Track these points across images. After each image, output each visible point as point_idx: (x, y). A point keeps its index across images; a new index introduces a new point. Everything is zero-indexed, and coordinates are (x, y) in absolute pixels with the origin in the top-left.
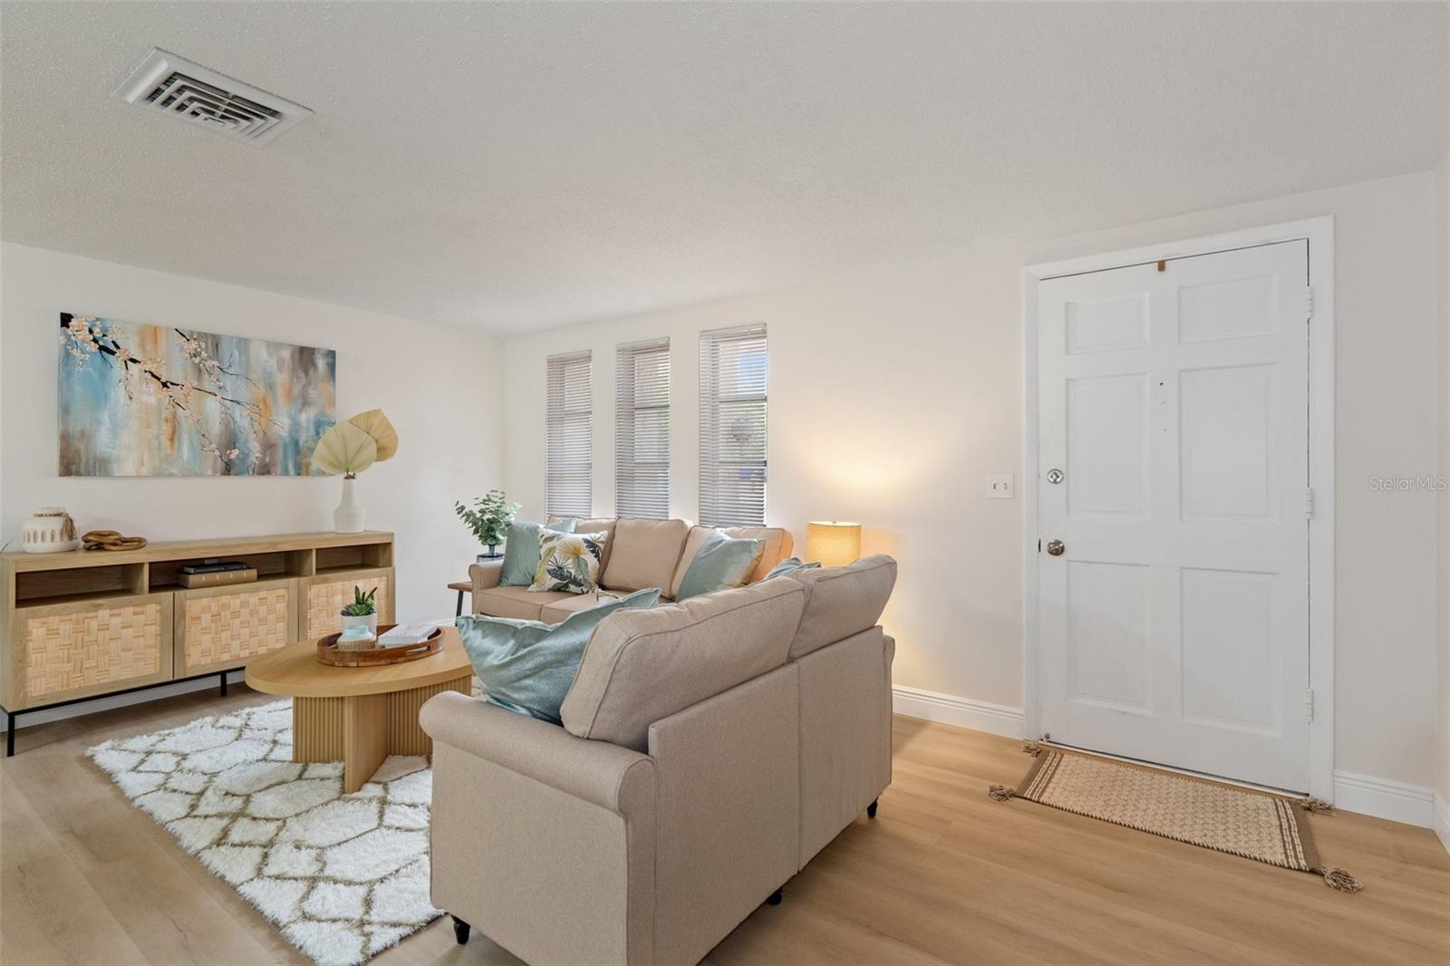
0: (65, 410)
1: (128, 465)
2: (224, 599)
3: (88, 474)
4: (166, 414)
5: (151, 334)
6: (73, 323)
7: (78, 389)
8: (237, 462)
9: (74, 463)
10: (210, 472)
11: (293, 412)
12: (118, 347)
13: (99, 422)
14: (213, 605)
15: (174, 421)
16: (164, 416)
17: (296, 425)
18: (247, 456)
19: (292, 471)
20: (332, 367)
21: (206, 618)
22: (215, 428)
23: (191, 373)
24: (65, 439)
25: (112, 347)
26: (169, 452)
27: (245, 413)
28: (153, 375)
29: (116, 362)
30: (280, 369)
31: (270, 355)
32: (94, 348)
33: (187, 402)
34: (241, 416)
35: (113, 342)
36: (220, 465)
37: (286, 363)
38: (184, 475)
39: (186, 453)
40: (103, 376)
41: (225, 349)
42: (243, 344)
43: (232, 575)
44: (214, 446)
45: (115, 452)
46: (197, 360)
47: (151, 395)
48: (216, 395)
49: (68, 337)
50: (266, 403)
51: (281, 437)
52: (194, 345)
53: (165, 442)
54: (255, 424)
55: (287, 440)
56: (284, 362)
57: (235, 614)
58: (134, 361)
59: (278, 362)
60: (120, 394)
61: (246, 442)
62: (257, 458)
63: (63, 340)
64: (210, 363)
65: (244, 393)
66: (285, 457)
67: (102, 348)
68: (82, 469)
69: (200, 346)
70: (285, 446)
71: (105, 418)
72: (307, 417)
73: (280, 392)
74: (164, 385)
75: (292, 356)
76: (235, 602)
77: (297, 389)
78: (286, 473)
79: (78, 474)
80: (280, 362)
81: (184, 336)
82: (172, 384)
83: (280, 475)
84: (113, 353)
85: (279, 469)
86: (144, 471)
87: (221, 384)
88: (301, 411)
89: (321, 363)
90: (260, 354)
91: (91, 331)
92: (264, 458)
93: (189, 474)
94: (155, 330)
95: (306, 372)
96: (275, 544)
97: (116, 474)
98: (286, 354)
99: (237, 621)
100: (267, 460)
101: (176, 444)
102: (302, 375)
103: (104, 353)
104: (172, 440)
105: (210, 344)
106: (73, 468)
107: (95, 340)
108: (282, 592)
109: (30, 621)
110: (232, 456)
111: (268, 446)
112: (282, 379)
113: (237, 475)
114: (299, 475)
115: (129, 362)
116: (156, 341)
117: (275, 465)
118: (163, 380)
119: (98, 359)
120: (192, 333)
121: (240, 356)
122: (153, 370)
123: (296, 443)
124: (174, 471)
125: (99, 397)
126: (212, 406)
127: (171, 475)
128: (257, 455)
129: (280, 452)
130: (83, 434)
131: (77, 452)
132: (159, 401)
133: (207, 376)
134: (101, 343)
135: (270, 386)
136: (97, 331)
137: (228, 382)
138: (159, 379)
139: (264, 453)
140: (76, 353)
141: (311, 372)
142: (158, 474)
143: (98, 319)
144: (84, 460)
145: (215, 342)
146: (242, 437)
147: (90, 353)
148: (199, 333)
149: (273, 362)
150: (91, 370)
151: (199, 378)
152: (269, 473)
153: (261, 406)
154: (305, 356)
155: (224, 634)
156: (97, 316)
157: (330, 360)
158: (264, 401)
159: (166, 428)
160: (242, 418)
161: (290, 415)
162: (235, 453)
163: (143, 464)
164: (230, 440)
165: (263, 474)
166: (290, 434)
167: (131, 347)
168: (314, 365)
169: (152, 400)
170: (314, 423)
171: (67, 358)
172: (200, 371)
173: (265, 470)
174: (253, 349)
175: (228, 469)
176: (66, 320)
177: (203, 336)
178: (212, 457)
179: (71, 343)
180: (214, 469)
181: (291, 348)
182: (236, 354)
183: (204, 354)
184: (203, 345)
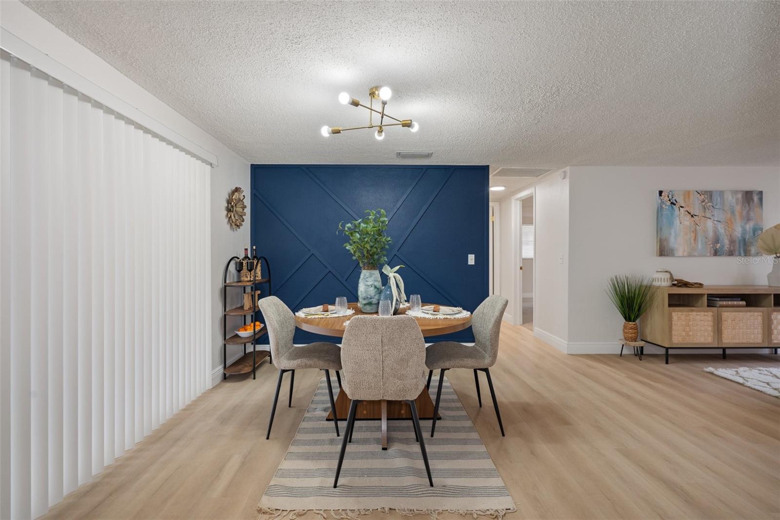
0: (661, 229)
1: (680, 253)
3: (668, 256)
4: (693, 229)
5: (687, 194)
6: (663, 194)
7: (664, 221)
8: (719, 249)
9: (662, 251)
10: (708, 254)
11: (743, 224)
12: (676, 202)
13: (670, 234)
15: (695, 232)
17: (744, 231)
18: (723, 246)
19: (742, 252)
20: (761, 199)
21: (730, 321)
22: (711, 234)
23: (701, 209)
24: (660, 241)
25: (675, 202)
26: (694, 245)
27: (722, 227)
28: (688, 213)
29: (676, 208)
30: (737, 203)
31: (733, 197)
32: (669, 203)
33: (700, 223)
35: (675, 200)
36: (713, 252)
37: (740, 200)
38: (699, 256)
39: (700, 246)
40: (672, 214)
41: (715, 197)
42: (721, 193)
44: (710, 243)
45: (676, 246)
46: (704, 204)
47: (687, 221)
48: (711, 219)
50: (731, 221)
51: (738, 237)
52: (703, 197)
53: (693, 241)
54: (727, 231)
55: (740, 238)
58: (682, 207)
59: (736, 200)
60: (677, 222)
61: (723, 240)
62: (727, 247)
63: (660, 201)
64: (708, 204)
65: (722, 217)
66: (740, 247)
67: (672, 203)
68: (666, 254)
69: (705, 197)
70: (740, 242)
71: (673, 232)
72: (749, 226)
73: (737, 215)
74: (692, 216)
75: (742, 197)
77: (745, 213)
78: (740, 255)
79: (665, 255)
80: (737, 200)
81: (699, 193)
82: (695, 215)
83: (738, 256)
84: (675, 204)
85: (737, 253)
86: (685, 254)
87: (712, 213)
88: (746, 224)
89: (756, 198)
90: (730, 198)
91: (668, 197)
92: (731, 246)
93: (701, 255)
94: (689, 192)
95: (749, 203)
97: (676, 255)
98: (740, 196)
100: (732, 249)
101: (696, 242)
102: (747, 205)
103: (673, 205)
104: (695, 240)
105: (709, 197)
106: (663, 253)
107: (670, 200)
109: (673, 313)
110: (717, 247)
111: (732, 242)
112: (738, 208)
113: (719, 256)
114: (746, 256)
115: (680, 208)
116: (689, 198)
117: (735, 251)
118: (692, 214)
119: (671, 208)
120: (702, 192)
121: (720, 199)
122: (688, 210)
123: (744, 240)
124: (696, 254)
125: (671, 223)
126: (710, 224)
127: (695, 256)
129: (737, 245)
130: (666, 239)
131: (664, 246)
132: (690, 223)
133: (708, 211)
134: (671, 201)
135: (733, 213)
136: (670, 196)
137: (716, 213)
138: (690, 214)
140: (664, 206)
141: (751, 204)
142: (689, 255)
143: (671, 191)
144: (666, 250)
145: (710, 194)
146: (721, 238)
147: (668, 205)
148: (705, 191)
149: (734, 201)
150: (668, 212)
151: (705, 212)
153: (729, 222)
154: (748, 196)
156: (670, 190)
157: (760, 196)
159: (693, 235)
160: (721, 229)
161: (741, 226)
162: (719, 245)
163: (685, 251)
164: (717, 240)
166: (742, 236)
167: (681, 201)
168: (753, 200)
169: (687, 223)
170: (753, 229)
171: (661, 208)
172: (705, 208)
173: (731, 254)
174: (725, 195)
175: (716, 253)
176: (661, 193)
177: (706, 192)
178: (710, 248)
179: (662, 202)
180: (710, 253)
181: (742, 193)
182: (719, 199)
183: (706, 201)
184: (706, 196)
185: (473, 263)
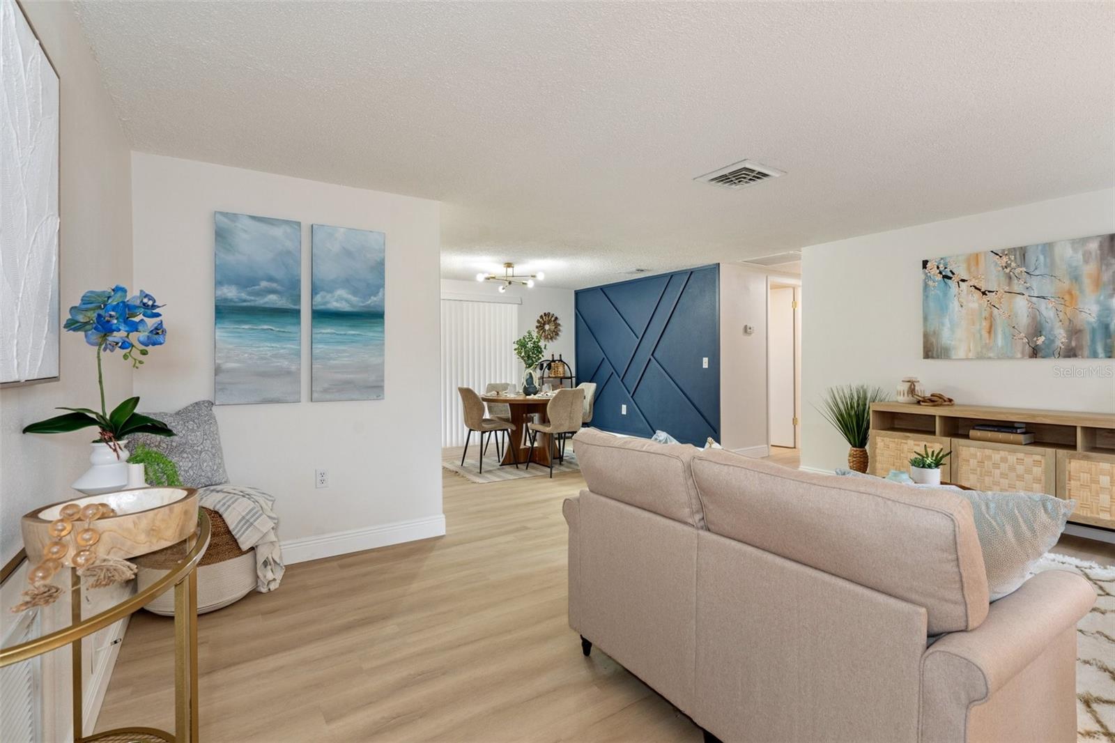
0: (925, 319)
1: (961, 353)
2: (988, 452)
3: (938, 358)
4: (985, 314)
5: (974, 259)
6: (929, 265)
7: (932, 304)
8: (1043, 347)
9: (930, 351)
10: (1019, 355)
11: (1102, 298)
12: (953, 274)
13: (943, 324)
14: (978, 454)
15: (991, 320)
16: (983, 316)
17: (1105, 311)
18: (1053, 341)
19: (1100, 350)
21: (973, 462)
22: (1023, 320)
23: (1003, 279)
24: (926, 336)
25: (950, 275)
26: (987, 341)
27: (1050, 306)
28: (976, 288)
29: (952, 284)
30: (1086, 261)
31: (1075, 250)
32: (939, 277)
33: (1001, 303)
34: (1047, 308)
35: (951, 271)
36: (1028, 350)
37: (1093, 254)
38: (999, 358)
39: (1000, 342)
40: (945, 295)
41: (1031, 258)
42: (1048, 248)
43: (1001, 436)
44: (1023, 335)
45: (953, 343)
46: (1007, 271)
47: (975, 302)
48: (1023, 295)
49: (926, 274)
50: (1071, 295)
51: (1089, 323)
52: (1005, 259)
53: (985, 334)
54: (1060, 313)
55: (1095, 325)
56: (1090, 253)
57: (996, 466)
58: (963, 281)
59: (1085, 255)
60: (954, 305)
61: (1052, 329)
62: (1062, 343)
63: (923, 277)
64: (1018, 270)
65: (1048, 288)
66: (1093, 341)
67: (946, 277)
68: (935, 355)
69: (1010, 259)
70: (1093, 331)
71: (947, 321)
73: (1087, 283)
74: (984, 293)
75: (1101, 246)
76: (996, 456)
77: (1107, 275)
78: (1094, 355)
79: (933, 358)
80: (1087, 257)
81: (997, 254)
82: (989, 292)
83: (1088, 357)
84: (950, 278)
85: (1086, 352)
86: (971, 355)
87: (1028, 285)
88: (1112, 296)
90: (1065, 253)
91: (938, 268)
92: (1070, 341)
93: (1005, 356)
94: (977, 255)
96: (1034, 416)
97: (954, 358)
98: (1094, 246)
99: (997, 472)
100: (1073, 344)
101: (993, 335)
102: (1113, 261)
103: (945, 280)
104: (990, 332)
105: (1018, 256)
106: (930, 353)
107: (940, 273)
108: (1038, 458)
110: (1039, 342)
111: (1074, 332)
112: (1089, 269)
113: (1044, 357)
114: (1110, 357)
115: (960, 282)
116: (977, 263)
117: (1081, 348)
118: (983, 290)
119: (943, 284)
120: (1004, 250)
121: (1045, 258)
122: (976, 285)
123: (1106, 327)
124: (991, 355)
125: (943, 309)
126: (1021, 304)
127: (990, 358)
128: (1063, 340)
129: (1087, 338)
130: (934, 333)
131: (932, 344)
132: (980, 305)
133: (1016, 281)
134: (944, 274)
135: (1076, 279)
136: (941, 266)
137: (1034, 283)
138: (980, 290)
139: (1070, 338)
140: (930, 283)
142: (980, 357)
143: (942, 259)
144: (935, 349)
145: (1022, 254)
146: (1048, 326)
147: (937, 281)
148: (1009, 250)
149: (1080, 256)
150: (938, 292)
151: (1010, 284)
152: (1075, 356)
153: (1067, 297)
154: (1114, 243)
155: (987, 478)
156: (941, 256)
158: (1070, 293)
159: (985, 324)
160: (1047, 311)
161: (1098, 302)
162: (1041, 340)
163: (970, 351)
164: (1037, 329)
165: (1069, 357)
166: (1099, 320)
167: (961, 272)
169: (975, 305)
171: (926, 286)
172: (1010, 278)
173: (1071, 353)
174: (1058, 251)
175: (1035, 353)
176: (925, 263)
177: (1012, 251)
178: (1021, 344)
179: (928, 277)
180: (1023, 353)
181: (1099, 239)
182: (1042, 258)
183: (1013, 265)
184: (1013, 258)
185: (707, 367)
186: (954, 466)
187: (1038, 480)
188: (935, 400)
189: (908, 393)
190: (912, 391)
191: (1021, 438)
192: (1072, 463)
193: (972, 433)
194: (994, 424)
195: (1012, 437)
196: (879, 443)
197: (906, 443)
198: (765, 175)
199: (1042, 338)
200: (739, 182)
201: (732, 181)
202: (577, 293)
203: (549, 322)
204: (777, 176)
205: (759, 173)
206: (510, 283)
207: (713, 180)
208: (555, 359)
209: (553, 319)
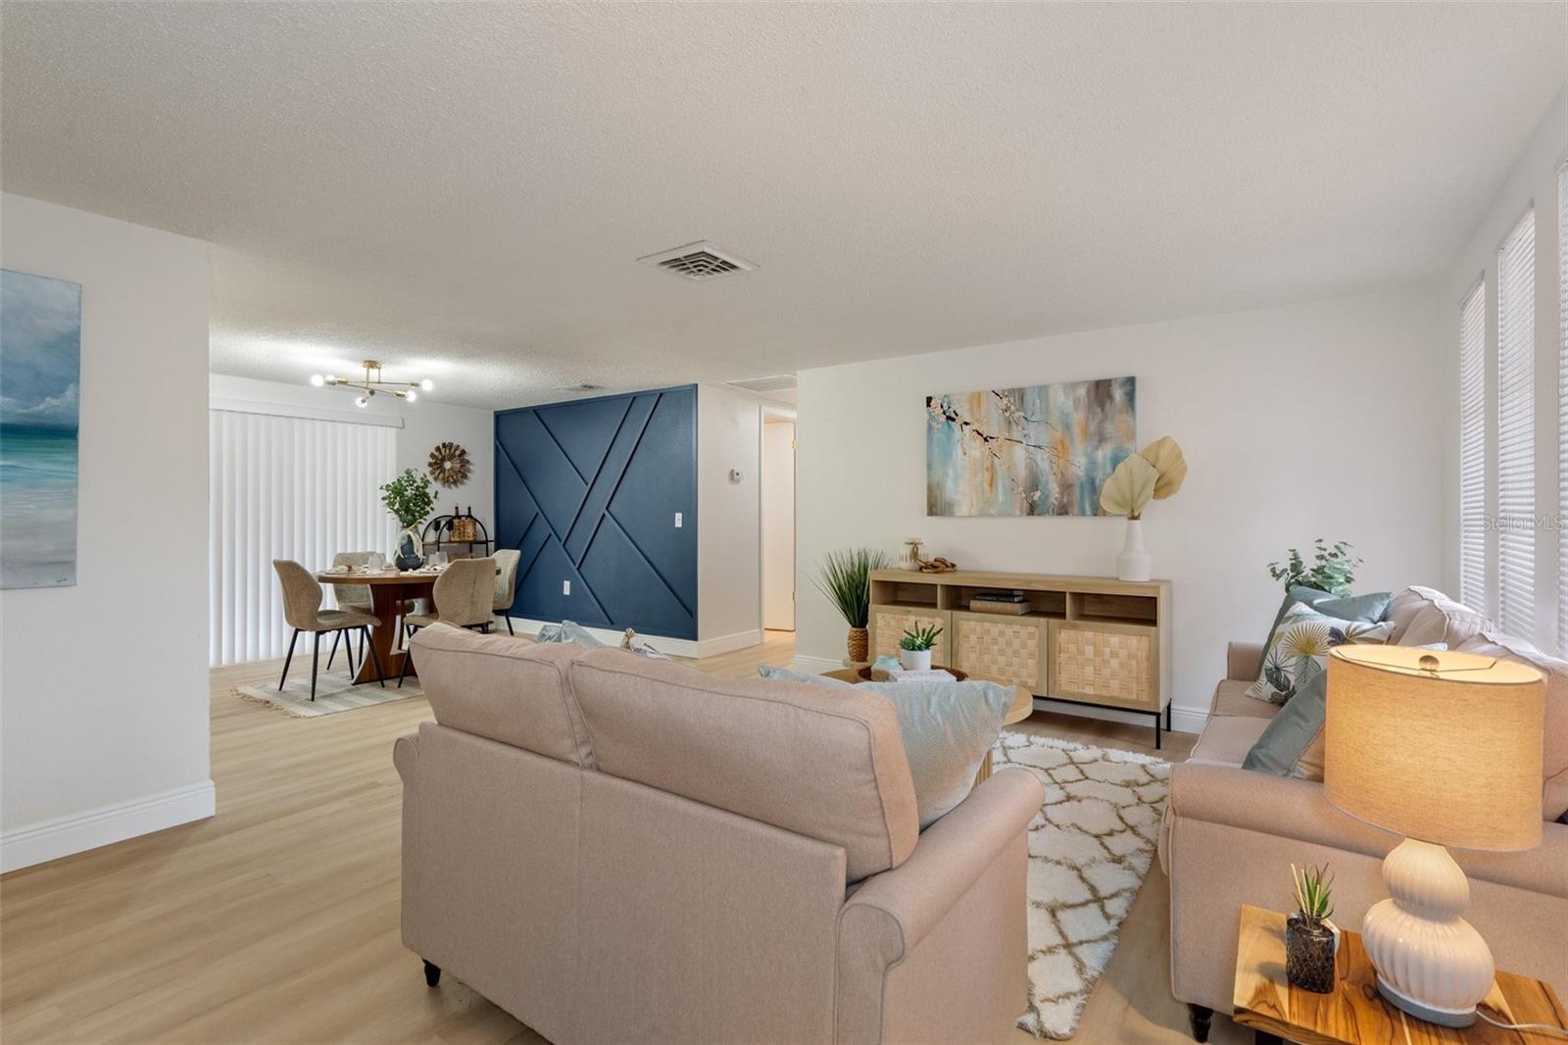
0: (929, 467)
1: (963, 509)
2: (987, 625)
3: (942, 515)
4: (987, 464)
5: (976, 399)
6: (933, 403)
7: (936, 451)
8: (1039, 503)
9: (934, 506)
10: (1018, 513)
11: (1089, 450)
12: (957, 415)
13: (946, 474)
14: (978, 628)
15: (992, 469)
16: (985, 466)
17: (1092, 464)
18: (1047, 497)
19: (1088, 508)
20: (1131, 396)
21: (973, 638)
22: (1022, 472)
23: (1003, 424)
24: (930, 488)
25: (954, 416)
26: (989, 495)
27: (1045, 457)
28: (979, 433)
29: (955, 425)
30: (1076, 409)
31: (1067, 396)
32: (943, 418)
33: (1001, 452)
34: (1042, 459)
35: (954, 411)
36: (1026, 506)
37: (1082, 400)
38: (999, 515)
39: (1001, 497)
40: (949, 439)
41: (1028, 399)
42: (1043, 390)
43: (999, 606)
44: (1021, 489)
45: (956, 497)
46: (1007, 414)
47: (977, 449)
48: (1022, 443)
49: (930, 413)
50: (1063, 445)
51: (1078, 477)
52: (1005, 400)
53: (987, 488)
54: (1055, 466)
55: (1084, 479)
56: (1079, 399)
57: (995, 641)
58: (966, 423)
59: (1074, 402)
60: (958, 452)
61: (1047, 483)
62: (1056, 499)
63: (927, 416)
64: (1017, 414)
65: (1044, 440)
66: (1082, 497)
67: (949, 418)
68: (938, 512)
69: (1009, 401)
70: (1082, 486)
71: (951, 471)
72: (1103, 454)
73: (1077, 431)
74: (986, 440)
75: (1088, 393)
76: (995, 630)
77: (1092, 427)
78: (1083, 513)
79: (936, 515)
80: (1076, 401)
81: (997, 395)
82: (991, 438)
83: (1077, 515)
84: (953, 420)
85: (1076, 509)
86: (974, 512)
87: (1025, 432)
88: (1097, 448)
89: (1118, 394)
90: (1060, 399)
91: (942, 407)
92: (1062, 497)
93: (1003, 514)
94: (979, 394)
95: (1102, 406)
96: (1030, 582)
97: (957, 514)
98: (1082, 392)
99: (996, 648)
100: (1065, 500)
101: (994, 488)
102: (1098, 410)
103: (949, 421)
104: (991, 485)
105: (1017, 398)
106: (934, 510)
107: (944, 413)
108: (1032, 629)
109: (878, 614)
110: (1036, 498)
111: (1066, 487)
112: (1078, 417)
113: (1039, 515)
114: (1095, 515)
115: (963, 425)
116: (979, 404)
117: (1072, 505)
118: (985, 436)
119: (946, 427)
120: (1004, 391)
121: (1041, 402)
122: (978, 429)
123: (1092, 481)
124: (992, 511)
125: (947, 455)
126: (1019, 453)
127: (991, 515)
128: (1057, 496)
129: (1077, 492)
130: (938, 484)
131: (936, 498)
132: (982, 452)
133: (1015, 427)
134: (947, 414)
135: (1067, 427)
136: (945, 405)
137: (1031, 429)
138: (982, 435)
139: (1062, 493)
140: (934, 424)
141: (1108, 405)
142: (982, 514)
143: (945, 396)
144: (939, 505)
145: (1020, 395)
146: (1043, 479)
147: (941, 423)
148: (1009, 390)
149: (1070, 403)
150: (942, 435)
151: (1009, 430)
152: (1067, 513)
153: (1060, 448)
154: (1101, 390)
155: (986, 656)
156: (945, 393)
157: (1128, 388)
158: (1062, 443)
159: (987, 475)
160: (1043, 462)
161: (1086, 454)
162: (1038, 495)
163: (973, 507)
164: (1034, 484)
165: (1061, 514)
166: (1086, 474)
167: (965, 414)
168: (1110, 397)
169: (976, 453)
170: (1111, 459)
171: (930, 428)
172: (1010, 423)
173: (1063, 510)
174: (1051, 394)
175: (1032, 510)
176: (929, 400)
177: (1012, 391)
178: (1019, 503)
179: (932, 418)
180: (1022, 513)
181: (1086, 385)
182: (1038, 402)
183: (1013, 408)
184: (1012, 400)
185: (680, 526)
186: (955, 645)
187: (1031, 655)
188: (939, 566)
189: (911, 559)
190: (915, 555)
191: (1018, 607)
192: (1063, 634)
193: (974, 604)
194: (995, 592)
195: (1009, 606)
196: (879, 621)
197: (907, 620)
198: (733, 267)
199: (1038, 493)
200: (700, 270)
201: (688, 268)
202: (499, 417)
203: (451, 457)
204: (748, 269)
205: (724, 262)
206: (372, 393)
207: (664, 263)
208: (460, 514)
209: (458, 453)
